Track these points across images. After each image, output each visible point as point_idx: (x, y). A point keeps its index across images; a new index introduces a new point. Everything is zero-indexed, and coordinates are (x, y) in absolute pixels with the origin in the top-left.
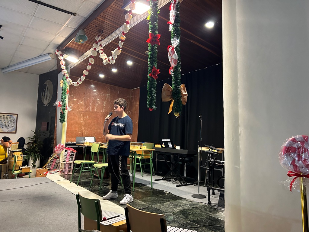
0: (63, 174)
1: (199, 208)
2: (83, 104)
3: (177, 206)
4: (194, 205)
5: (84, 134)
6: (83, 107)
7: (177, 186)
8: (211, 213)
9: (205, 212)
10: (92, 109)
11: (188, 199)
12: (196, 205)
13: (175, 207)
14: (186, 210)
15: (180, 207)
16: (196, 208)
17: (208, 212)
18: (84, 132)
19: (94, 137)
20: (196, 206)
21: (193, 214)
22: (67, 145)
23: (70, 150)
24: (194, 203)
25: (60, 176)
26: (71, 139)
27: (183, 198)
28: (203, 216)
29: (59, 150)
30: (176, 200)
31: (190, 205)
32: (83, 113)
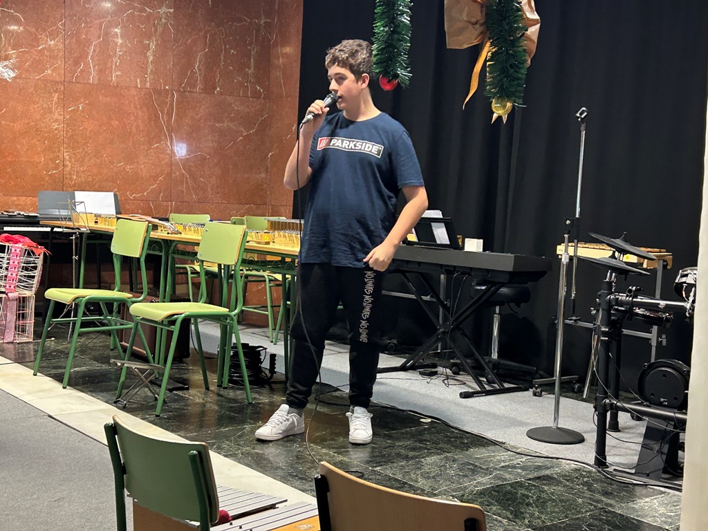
1: (561, 482)
2: (59, 50)
3: (475, 470)
4: (539, 468)
5: (71, 179)
6: (60, 63)
7: (465, 395)
8: (609, 501)
9: (588, 494)
10: (100, 71)
11: (512, 443)
12: (548, 468)
13: (465, 476)
14: (511, 485)
15: (486, 474)
16: (548, 479)
17: (598, 496)
18: (68, 169)
19: (112, 194)
20: (548, 472)
21: (542, 503)
23: (20, 245)
24: (539, 462)
26: (15, 198)
27: (494, 443)
28: (579, 512)
30: (468, 447)
31: (523, 468)
32: (62, 88)
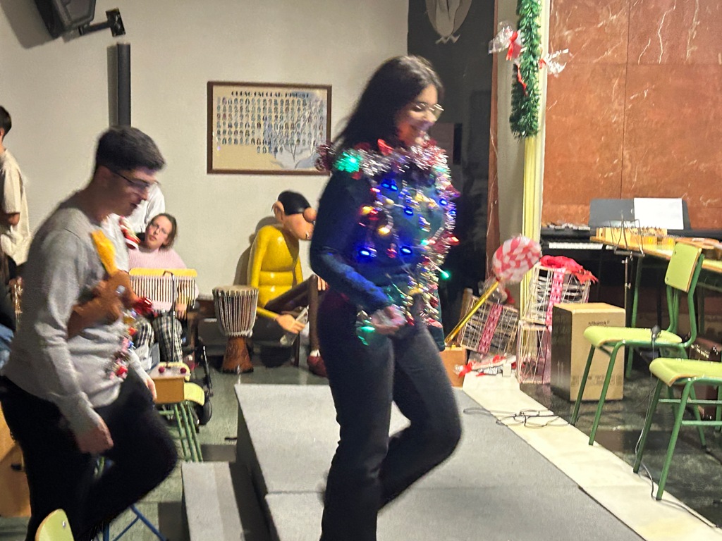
0: (531, 381)
2: (622, 26)
5: (631, 183)
6: (622, 41)
10: (672, 48)
18: (627, 170)
19: (680, 201)
22: (546, 237)
23: (563, 270)
25: (524, 388)
26: (564, 207)
29: (513, 264)
32: (624, 71)
